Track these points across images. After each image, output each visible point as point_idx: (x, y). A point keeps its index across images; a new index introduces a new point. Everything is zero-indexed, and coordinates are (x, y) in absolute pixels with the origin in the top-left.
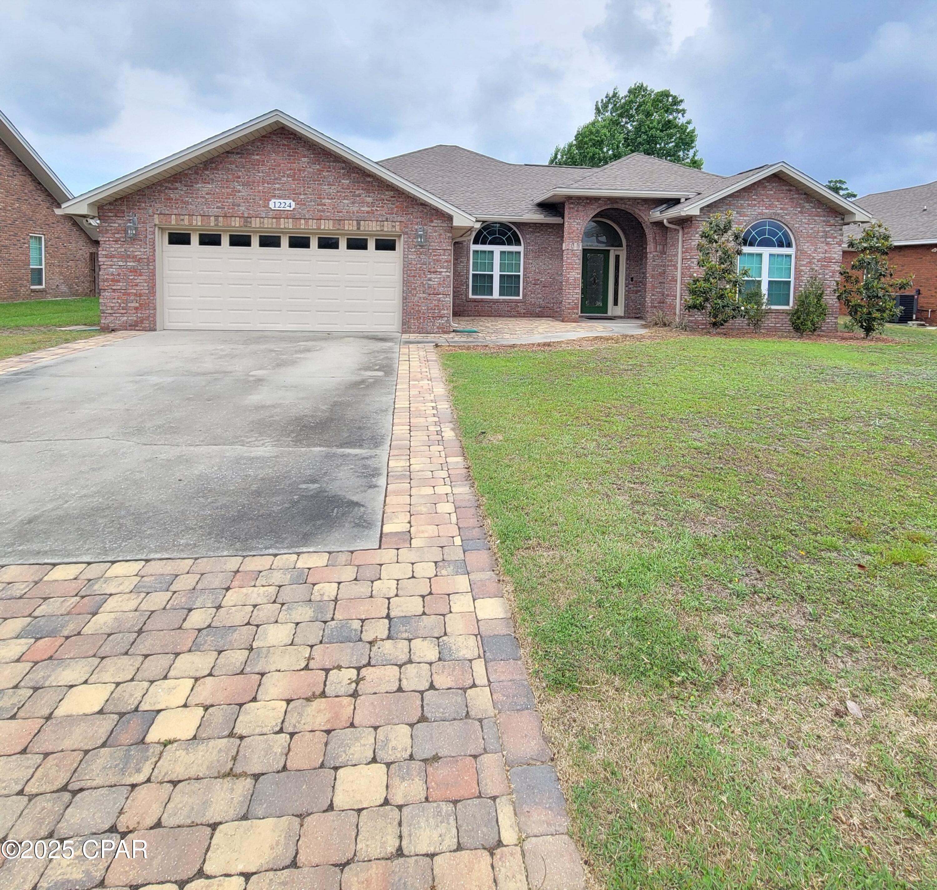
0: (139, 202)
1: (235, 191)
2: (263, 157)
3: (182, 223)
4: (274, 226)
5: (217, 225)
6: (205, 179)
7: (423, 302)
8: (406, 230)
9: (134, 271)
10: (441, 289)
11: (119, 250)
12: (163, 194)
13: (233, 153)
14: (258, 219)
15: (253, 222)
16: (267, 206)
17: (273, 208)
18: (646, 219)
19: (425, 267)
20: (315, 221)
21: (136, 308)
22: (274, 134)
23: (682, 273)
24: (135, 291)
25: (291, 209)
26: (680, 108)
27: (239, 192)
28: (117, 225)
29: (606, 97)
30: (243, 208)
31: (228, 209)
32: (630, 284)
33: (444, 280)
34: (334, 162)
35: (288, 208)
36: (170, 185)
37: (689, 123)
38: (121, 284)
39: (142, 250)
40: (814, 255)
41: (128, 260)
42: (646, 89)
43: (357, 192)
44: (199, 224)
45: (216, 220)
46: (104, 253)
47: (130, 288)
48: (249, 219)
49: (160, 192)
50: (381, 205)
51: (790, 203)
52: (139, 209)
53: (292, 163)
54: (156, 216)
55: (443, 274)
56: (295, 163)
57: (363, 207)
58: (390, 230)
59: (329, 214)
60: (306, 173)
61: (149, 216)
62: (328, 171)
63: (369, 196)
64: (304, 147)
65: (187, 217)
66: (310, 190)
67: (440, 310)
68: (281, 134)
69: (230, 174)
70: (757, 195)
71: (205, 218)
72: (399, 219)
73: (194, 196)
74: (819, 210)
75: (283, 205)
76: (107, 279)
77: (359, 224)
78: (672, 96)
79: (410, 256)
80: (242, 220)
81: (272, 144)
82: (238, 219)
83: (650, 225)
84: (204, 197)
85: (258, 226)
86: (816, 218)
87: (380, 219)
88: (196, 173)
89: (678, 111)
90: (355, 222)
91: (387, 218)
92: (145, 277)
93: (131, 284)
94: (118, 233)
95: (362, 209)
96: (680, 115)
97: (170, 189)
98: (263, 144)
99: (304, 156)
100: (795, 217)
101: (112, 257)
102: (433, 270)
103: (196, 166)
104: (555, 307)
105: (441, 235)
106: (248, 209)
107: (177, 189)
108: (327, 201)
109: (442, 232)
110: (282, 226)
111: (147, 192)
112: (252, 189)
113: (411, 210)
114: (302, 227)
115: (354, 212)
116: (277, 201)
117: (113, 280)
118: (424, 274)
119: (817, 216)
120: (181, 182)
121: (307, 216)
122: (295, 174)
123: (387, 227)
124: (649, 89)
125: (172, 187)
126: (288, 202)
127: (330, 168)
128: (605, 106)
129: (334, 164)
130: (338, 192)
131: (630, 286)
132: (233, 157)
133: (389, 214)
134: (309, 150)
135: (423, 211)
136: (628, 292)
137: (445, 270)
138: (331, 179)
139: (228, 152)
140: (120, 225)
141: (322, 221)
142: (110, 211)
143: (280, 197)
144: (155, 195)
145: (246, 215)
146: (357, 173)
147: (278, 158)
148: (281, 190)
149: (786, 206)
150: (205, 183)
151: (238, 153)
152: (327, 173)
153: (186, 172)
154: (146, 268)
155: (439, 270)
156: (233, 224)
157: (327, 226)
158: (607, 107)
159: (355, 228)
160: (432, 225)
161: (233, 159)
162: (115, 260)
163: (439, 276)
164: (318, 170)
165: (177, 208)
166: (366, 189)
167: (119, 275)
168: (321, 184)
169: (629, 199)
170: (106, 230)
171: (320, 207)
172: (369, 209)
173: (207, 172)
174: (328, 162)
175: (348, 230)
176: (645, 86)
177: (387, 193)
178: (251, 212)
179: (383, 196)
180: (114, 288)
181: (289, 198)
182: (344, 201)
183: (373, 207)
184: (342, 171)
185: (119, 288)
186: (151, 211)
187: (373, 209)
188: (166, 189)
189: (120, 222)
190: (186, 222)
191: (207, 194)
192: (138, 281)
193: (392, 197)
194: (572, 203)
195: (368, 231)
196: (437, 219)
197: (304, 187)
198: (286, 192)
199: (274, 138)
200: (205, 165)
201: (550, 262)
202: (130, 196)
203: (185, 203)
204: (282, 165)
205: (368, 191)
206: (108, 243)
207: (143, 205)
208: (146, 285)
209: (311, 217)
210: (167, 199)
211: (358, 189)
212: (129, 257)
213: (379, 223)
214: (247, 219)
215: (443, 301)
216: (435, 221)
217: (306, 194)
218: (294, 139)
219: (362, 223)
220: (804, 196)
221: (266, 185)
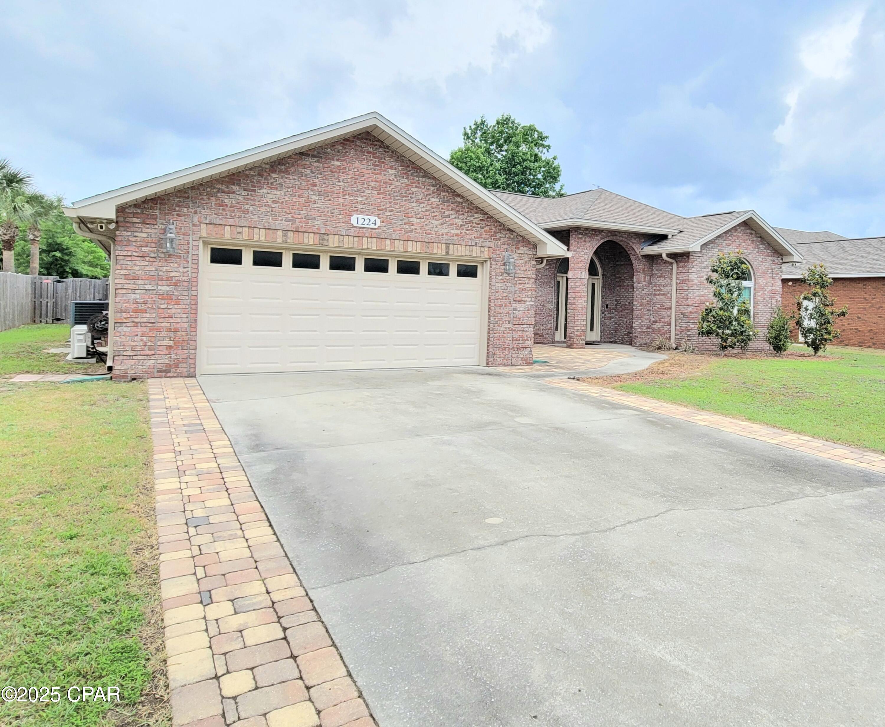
0: (179, 206)
1: (308, 201)
2: (345, 164)
3: (239, 236)
4: (356, 246)
5: (285, 242)
6: (272, 184)
7: (508, 333)
8: (495, 256)
9: (168, 297)
10: (526, 319)
11: (147, 269)
12: (214, 199)
13: (308, 155)
14: (337, 237)
15: (331, 240)
16: (348, 222)
17: (355, 225)
18: (638, 252)
19: (510, 295)
20: (402, 242)
21: (169, 348)
22: (358, 139)
23: (677, 302)
24: (168, 325)
25: (376, 227)
26: (546, 143)
27: (315, 202)
28: (145, 235)
29: (475, 124)
30: (319, 223)
31: (301, 222)
32: (605, 311)
33: (528, 310)
34: (423, 177)
35: (373, 226)
36: (224, 187)
37: (555, 158)
38: (148, 315)
39: (181, 270)
40: (766, 288)
41: (160, 283)
42: (514, 122)
43: (447, 213)
44: (263, 239)
45: (285, 235)
46: (123, 272)
47: (161, 320)
48: (326, 237)
49: (210, 195)
50: (470, 228)
51: (752, 245)
52: (178, 215)
53: (377, 174)
54: (203, 226)
55: (527, 303)
56: (380, 174)
57: (452, 229)
58: (478, 255)
59: (417, 235)
60: (393, 187)
61: (194, 225)
62: (416, 187)
63: (458, 218)
64: (391, 157)
65: (247, 229)
66: (396, 206)
67: (524, 341)
68: (367, 139)
69: (303, 180)
70: (731, 237)
71: (271, 231)
72: (488, 244)
73: (257, 203)
74: (768, 251)
75: (367, 221)
76: (127, 308)
77: (447, 248)
78: (537, 131)
79: (497, 284)
80: (317, 236)
81: (356, 150)
82: (312, 235)
83: (641, 258)
84: (269, 206)
85: (336, 244)
86: (767, 257)
87: (470, 244)
88: (260, 175)
89: (544, 146)
90: (444, 246)
91: (476, 243)
92: (184, 306)
93: (163, 315)
94: (146, 246)
95: (452, 231)
96: (545, 150)
97: (224, 192)
98: (345, 148)
99: (391, 168)
100: (754, 256)
101: (135, 278)
102: (518, 299)
103: (260, 167)
104: (544, 334)
105: (526, 262)
106: (325, 225)
107: (233, 193)
108: (415, 220)
109: (527, 259)
110: (365, 247)
111: (191, 193)
112: (330, 200)
113: (498, 235)
114: (388, 248)
115: (443, 235)
116: (360, 217)
117: (135, 310)
118: (510, 303)
119: (767, 256)
120: (239, 184)
121: (394, 237)
122: (380, 187)
123: (476, 253)
124: (516, 122)
125: (226, 190)
126: (373, 218)
127: (419, 183)
128: (474, 133)
129: (424, 180)
130: (426, 211)
131: (605, 313)
132: (308, 161)
133: (478, 238)
134: (397, 161)
135: (510, 237)
136: (604, 318)
137: (530, 299)
138: (420, 196)
139: (302, 154)
140: (149, 235)
141: (410, 243)
142: (135, 215)
143: (362, 213)
144: (202, 199)
145: (323, 231)
146: (447, 192)
147: (362, 166)
148: (364, 204)
149: (749, 247)
150: (271, 188)
151: (314, 156)
152: (416, 189)
153: (247, 172)
154: (186, 293)
155: (523, 299)
156: (306, 241)
157: (414, 248)
158: (476, 133)
159: (444, 252)
160: (519, 251)
161: (308, 163)
162: (140, 282)
163: (523, 306)
164: (407, 185)
165: (232, 218)
166: (455, 210)
167: (145, 302)
168: (409, 201)
169: (625, 232)
170: (129, 241)
171: (407, 227)
172: (458, 232)
173: (274, 175)
174: (417, 177)
175: (436, 254)
176: (512, 118)
177: (476, 215)
178: (328, 228)
179: (472, 219)
180: (136, 320)
181: (373, 214)
182: (433, 222)
183: (463, 229)
184: (432, 188)
185: (145, 320)
186: (196, 220)
187: (463, 232)
188: (218, 191)
189: (149, 231)
190: (245, 236)
191: (273, 202)
192: (173, 311)
193: (481, 220)
194: (581, 234)
195: (456, 256)
196: (523, 246)
197: (390, 203)
198: (371, 207)
199: (358, 143)
200: (272, 166)
201: (540, 289)
202: (165, 198)
203: (244, 212)
204: (366, 175)
205: (457, 211)
206: (129, 258)
207: (185, 210)
208: (185, 316)
209: (397, 237)
210: (220, 205)
211: (448, 210)
212: (160, 278)
213: (468, 247)
214: (323, 236)
215: (527, 332)
216: (521, 248)
217: (392, 211)
218: (380, 147)
219: (451, 246)
220: (759, 239)
221: (347, 197)
